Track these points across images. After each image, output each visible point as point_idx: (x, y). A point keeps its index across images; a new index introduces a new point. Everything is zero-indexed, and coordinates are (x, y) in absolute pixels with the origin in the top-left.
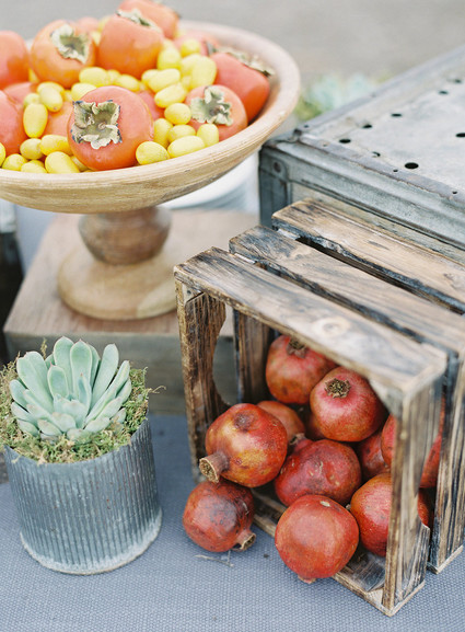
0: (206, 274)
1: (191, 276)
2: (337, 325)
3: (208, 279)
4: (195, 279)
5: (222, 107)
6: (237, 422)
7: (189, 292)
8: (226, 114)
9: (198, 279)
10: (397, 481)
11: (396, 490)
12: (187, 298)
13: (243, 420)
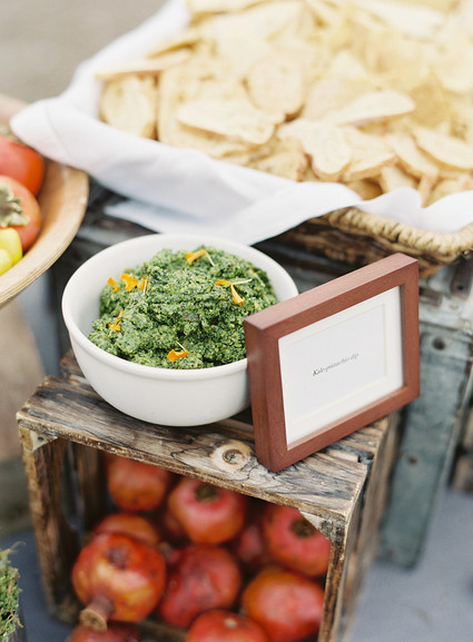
0: (58, 416)
1: (43, 422)
2: (238, 452)
3: (65, 423)
4: (49, 424)
5: (15, 206)
6: (111, 560)
7: (40, 439)
8: (19, 213)
9: (54, 424)
10: (332, 599)
11: (330, 606)
12: (37, 445)
13: (117, 556)
